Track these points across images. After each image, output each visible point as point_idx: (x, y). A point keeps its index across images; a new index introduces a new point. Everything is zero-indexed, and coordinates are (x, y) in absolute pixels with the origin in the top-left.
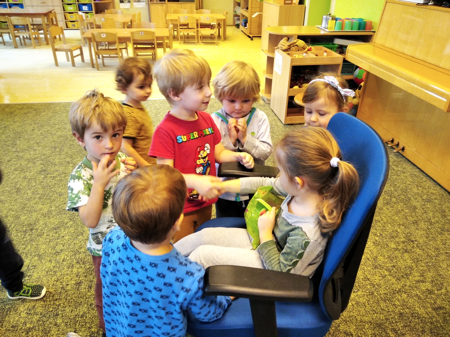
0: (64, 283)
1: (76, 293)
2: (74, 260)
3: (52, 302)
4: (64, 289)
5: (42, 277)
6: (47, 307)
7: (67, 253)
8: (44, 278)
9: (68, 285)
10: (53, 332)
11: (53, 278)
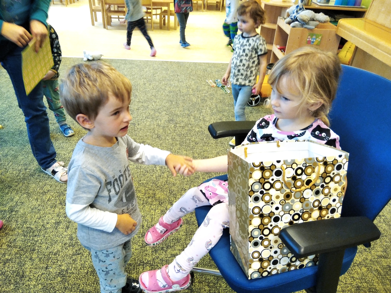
0: (45, 221)
1: (54, 231)
2: (58, 201)
3: (31, 237)
4: (44, 227)
5: (27, 213)
6: (26, 241)
7: (52, 194)
8: (28, 215)
9: (48, 223)
10: (27, 265)
11: (36, 216)
